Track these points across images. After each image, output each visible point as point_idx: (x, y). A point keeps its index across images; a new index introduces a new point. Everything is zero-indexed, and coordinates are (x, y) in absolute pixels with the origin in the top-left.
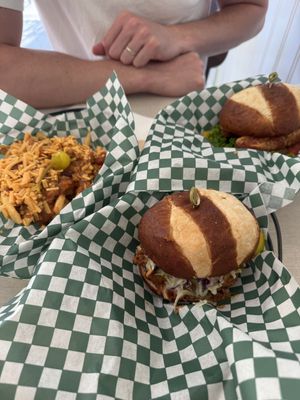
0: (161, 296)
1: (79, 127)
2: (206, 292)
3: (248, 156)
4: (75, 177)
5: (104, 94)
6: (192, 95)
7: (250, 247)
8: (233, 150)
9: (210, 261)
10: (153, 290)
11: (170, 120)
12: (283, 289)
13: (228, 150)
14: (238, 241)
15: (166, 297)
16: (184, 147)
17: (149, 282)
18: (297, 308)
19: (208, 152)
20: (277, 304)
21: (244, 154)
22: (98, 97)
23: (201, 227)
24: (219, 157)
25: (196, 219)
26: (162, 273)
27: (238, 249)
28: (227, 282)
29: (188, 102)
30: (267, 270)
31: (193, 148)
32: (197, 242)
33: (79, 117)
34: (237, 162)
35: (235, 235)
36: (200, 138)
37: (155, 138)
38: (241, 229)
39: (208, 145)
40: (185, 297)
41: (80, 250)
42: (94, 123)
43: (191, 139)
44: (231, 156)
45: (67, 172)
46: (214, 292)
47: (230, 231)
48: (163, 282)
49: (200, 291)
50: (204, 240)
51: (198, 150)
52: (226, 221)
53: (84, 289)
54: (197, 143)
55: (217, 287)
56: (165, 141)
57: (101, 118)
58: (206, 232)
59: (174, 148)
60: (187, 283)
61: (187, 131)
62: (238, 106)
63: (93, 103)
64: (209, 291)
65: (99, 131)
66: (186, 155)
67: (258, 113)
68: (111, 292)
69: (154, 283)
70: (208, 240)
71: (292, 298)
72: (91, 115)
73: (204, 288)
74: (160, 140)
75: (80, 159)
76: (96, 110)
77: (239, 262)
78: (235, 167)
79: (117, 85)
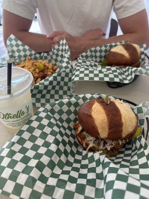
0: (82, 145)
1: (48, 59)
2: (104, 148)
3: (115, 69)
4: (45, 73)
5: (59, 46)
6: (93, 49)
7: (131, 130)
8: (109, 67)
9: (108, 129)
10: (79, 141)
11: (84, 58)
12: (143, 152)
13: (107, 67)
14: (124, 124)
15: (84, 145)
16: (90, 67)
17: (78, 137)
18: (148, 160)
19: (100, 68)
20: (138, 158)
21: (114, 68)
22: (56, 47)
23: (106, 112)
24: (104, 70)
25: (105, 109)
26: (85, 133)
27: (123, 128)
28: (116, 145)
29: (91, 51)
30: (138, 144)
31: (94, 67)
32: (102, 118)
33: (48, 55)
34: (111, 72)
35: (123, 120)
36: (97, 64)
37: (78, 64)
38: (127, 118)
39: (100, 66)
40: (93, 147)
41: (49, 113)
42: (54, 57)
43: (93, 64)
44: (108, 70)
45: (42, 71)
46: (109, 149)
47: (121, 118)
48: (84, 138)
49: (101, 147)
50: (106, 118)
51: (96, 68)
52: (120, 113)
53: (45, 128)
54: (95, 65)
55: (111, 147)
56: (82, 65)
57: (57, 55)
58: (108, 115)
59: (85, 67)
60: (95, 141)
61: (91, 62)
62: (115, 53)
63: (54, 49)
64: (106, 148)
65: (56, 60)
66: (90, 69)
67: (123, 55)
68: (57, 133)
69: (80, 138)
70: (108, 119)
71: (146, 156)
72: (54, 53)
73: (104, 146)
74: (80, 65)
75: (48, 68)
76: (55, 52)
77: (124, 136)
78: (109, 73)
79: (65, 41)
